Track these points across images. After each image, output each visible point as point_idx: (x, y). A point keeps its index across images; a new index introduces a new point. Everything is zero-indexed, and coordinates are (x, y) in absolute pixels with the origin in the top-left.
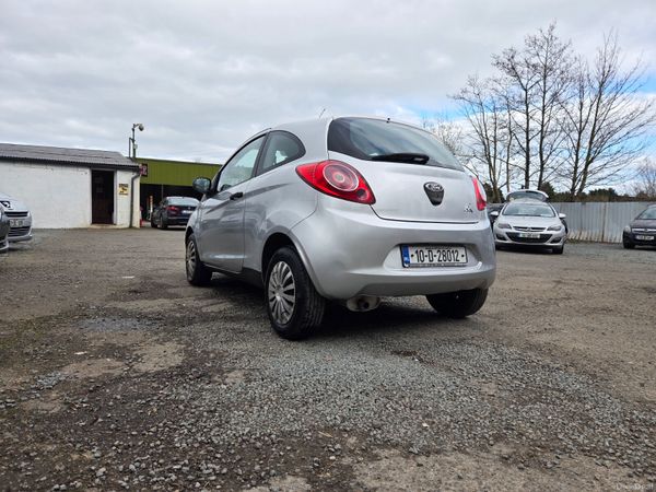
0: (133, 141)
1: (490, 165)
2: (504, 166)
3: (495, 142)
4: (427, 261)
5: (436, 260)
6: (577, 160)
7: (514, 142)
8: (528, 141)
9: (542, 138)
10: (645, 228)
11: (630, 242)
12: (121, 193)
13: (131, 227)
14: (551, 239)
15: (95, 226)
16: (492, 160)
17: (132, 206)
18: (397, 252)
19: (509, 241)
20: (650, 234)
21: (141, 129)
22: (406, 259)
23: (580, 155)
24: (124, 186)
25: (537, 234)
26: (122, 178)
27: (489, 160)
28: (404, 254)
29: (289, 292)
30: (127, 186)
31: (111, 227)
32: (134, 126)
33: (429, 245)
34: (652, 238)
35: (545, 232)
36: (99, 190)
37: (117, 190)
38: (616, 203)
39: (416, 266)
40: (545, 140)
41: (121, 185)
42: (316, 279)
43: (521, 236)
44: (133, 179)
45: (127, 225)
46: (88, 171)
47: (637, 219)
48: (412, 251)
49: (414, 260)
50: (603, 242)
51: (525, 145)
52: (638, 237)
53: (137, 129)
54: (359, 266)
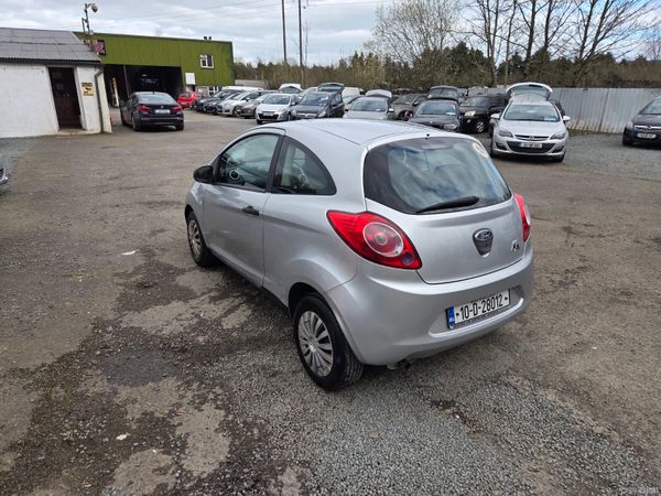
0: (87, 21)
1: (489, 42)
2: (504, 43)
3: (497, 14)
4: (471, 315)
5: (480, 312)
6: (585, 38)
7: (518, 15)
8: (534, 14)
9: (550, 11)
10: (648, 125)
11: (630, 139)
12: (86, 94)
13: (103, 132)
14: (553, 149)
15: (63, 133)
16: (492, 36)
17: (100, 108)
19: (509, 151)
20: (653, 131)
21: (95, 10)
22: (451, 320)
23: (589, 33)
24: (87, 85)
25: (539, 144)
26: (83, 76)
27: (488, 37)
28: (449, 315)
29: (324, 341)
30: (90, 84)
31: (81, 132)
32: (86, 6)
34: (654, 136)
35: (548, 141)
36: (60, 87)
37: (81, 90)
38: (619, 89)
39: (461, 325)
40: (553, 13)
41: (84, 84)
42: (357, 349)
43: (522, 145)
44: (96, 77)
45: (98, 131)
46: (44, 69)
47: (641, 113)
48: (457, 310)
49: (459, 319)
50: (599, 133)
51: (529, 19)
52: (639, 135)
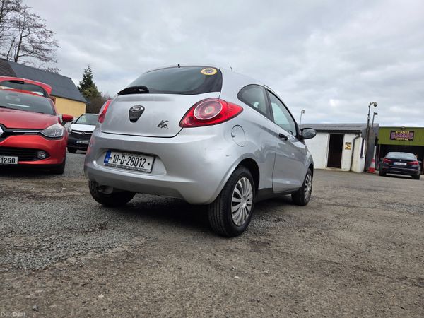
4: (119, 163)
5: (125, 164)
12: (346, 148)
13: (350, 171)
15: (328, 169)
17: (352, 157)
21: (375, 106)
22: (107, 160)
24: (348, 144)
26: (348, 138)
28: (108, 156)
30: (350, 143)
31: (339, 170)
32: (371, 104)
33: (124, 152)
37: (345, 146)
39: (111, 166)
41: (346, 143)
44: (354, 140)
45: (348, 170)
46: (327, 135)
48: (112, 155)
49: (111, 161)
53: (372, 106)
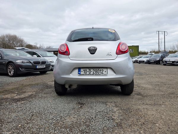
4: (88, 73)
5: (92, 73)
18: (77, 71)
22: (79, 73)
28: (79, 71)
33: (89, 68)
39: (83, 75)
48: (82, 70)
54: (63, 75)
